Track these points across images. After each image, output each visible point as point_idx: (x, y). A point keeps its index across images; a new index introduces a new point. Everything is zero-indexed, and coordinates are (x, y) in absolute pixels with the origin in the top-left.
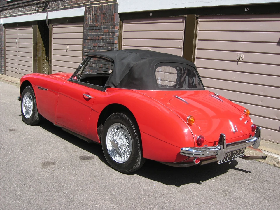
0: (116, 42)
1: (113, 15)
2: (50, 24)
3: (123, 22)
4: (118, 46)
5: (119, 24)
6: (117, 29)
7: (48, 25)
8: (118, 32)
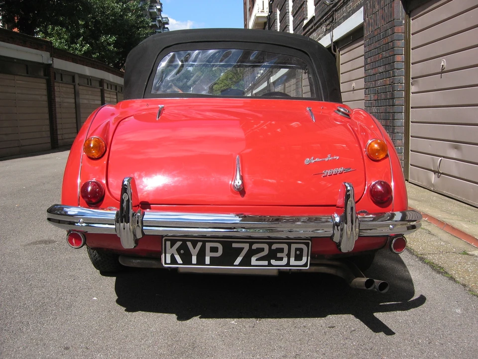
0: (400, 58)
1: (391, 7)
2: (337, 50)
3: (410, 17)
4: (403, 67)
5: (404, 22)
6: (400, 32)
7: (334, 52)
8: (403, 38)
